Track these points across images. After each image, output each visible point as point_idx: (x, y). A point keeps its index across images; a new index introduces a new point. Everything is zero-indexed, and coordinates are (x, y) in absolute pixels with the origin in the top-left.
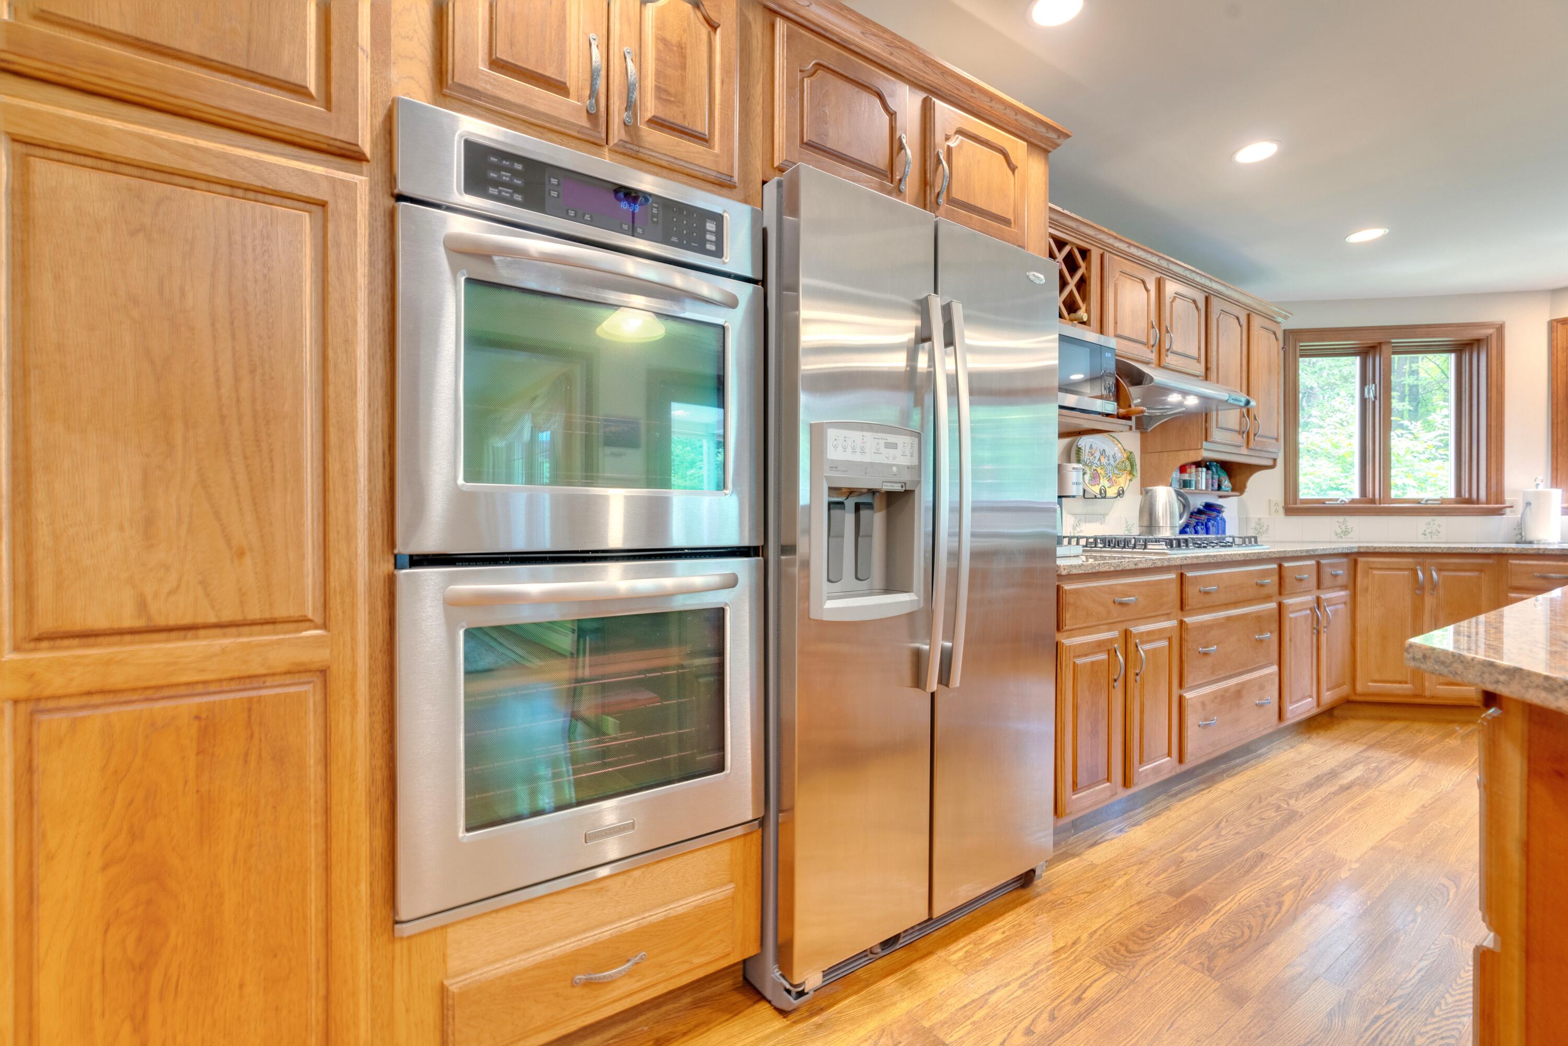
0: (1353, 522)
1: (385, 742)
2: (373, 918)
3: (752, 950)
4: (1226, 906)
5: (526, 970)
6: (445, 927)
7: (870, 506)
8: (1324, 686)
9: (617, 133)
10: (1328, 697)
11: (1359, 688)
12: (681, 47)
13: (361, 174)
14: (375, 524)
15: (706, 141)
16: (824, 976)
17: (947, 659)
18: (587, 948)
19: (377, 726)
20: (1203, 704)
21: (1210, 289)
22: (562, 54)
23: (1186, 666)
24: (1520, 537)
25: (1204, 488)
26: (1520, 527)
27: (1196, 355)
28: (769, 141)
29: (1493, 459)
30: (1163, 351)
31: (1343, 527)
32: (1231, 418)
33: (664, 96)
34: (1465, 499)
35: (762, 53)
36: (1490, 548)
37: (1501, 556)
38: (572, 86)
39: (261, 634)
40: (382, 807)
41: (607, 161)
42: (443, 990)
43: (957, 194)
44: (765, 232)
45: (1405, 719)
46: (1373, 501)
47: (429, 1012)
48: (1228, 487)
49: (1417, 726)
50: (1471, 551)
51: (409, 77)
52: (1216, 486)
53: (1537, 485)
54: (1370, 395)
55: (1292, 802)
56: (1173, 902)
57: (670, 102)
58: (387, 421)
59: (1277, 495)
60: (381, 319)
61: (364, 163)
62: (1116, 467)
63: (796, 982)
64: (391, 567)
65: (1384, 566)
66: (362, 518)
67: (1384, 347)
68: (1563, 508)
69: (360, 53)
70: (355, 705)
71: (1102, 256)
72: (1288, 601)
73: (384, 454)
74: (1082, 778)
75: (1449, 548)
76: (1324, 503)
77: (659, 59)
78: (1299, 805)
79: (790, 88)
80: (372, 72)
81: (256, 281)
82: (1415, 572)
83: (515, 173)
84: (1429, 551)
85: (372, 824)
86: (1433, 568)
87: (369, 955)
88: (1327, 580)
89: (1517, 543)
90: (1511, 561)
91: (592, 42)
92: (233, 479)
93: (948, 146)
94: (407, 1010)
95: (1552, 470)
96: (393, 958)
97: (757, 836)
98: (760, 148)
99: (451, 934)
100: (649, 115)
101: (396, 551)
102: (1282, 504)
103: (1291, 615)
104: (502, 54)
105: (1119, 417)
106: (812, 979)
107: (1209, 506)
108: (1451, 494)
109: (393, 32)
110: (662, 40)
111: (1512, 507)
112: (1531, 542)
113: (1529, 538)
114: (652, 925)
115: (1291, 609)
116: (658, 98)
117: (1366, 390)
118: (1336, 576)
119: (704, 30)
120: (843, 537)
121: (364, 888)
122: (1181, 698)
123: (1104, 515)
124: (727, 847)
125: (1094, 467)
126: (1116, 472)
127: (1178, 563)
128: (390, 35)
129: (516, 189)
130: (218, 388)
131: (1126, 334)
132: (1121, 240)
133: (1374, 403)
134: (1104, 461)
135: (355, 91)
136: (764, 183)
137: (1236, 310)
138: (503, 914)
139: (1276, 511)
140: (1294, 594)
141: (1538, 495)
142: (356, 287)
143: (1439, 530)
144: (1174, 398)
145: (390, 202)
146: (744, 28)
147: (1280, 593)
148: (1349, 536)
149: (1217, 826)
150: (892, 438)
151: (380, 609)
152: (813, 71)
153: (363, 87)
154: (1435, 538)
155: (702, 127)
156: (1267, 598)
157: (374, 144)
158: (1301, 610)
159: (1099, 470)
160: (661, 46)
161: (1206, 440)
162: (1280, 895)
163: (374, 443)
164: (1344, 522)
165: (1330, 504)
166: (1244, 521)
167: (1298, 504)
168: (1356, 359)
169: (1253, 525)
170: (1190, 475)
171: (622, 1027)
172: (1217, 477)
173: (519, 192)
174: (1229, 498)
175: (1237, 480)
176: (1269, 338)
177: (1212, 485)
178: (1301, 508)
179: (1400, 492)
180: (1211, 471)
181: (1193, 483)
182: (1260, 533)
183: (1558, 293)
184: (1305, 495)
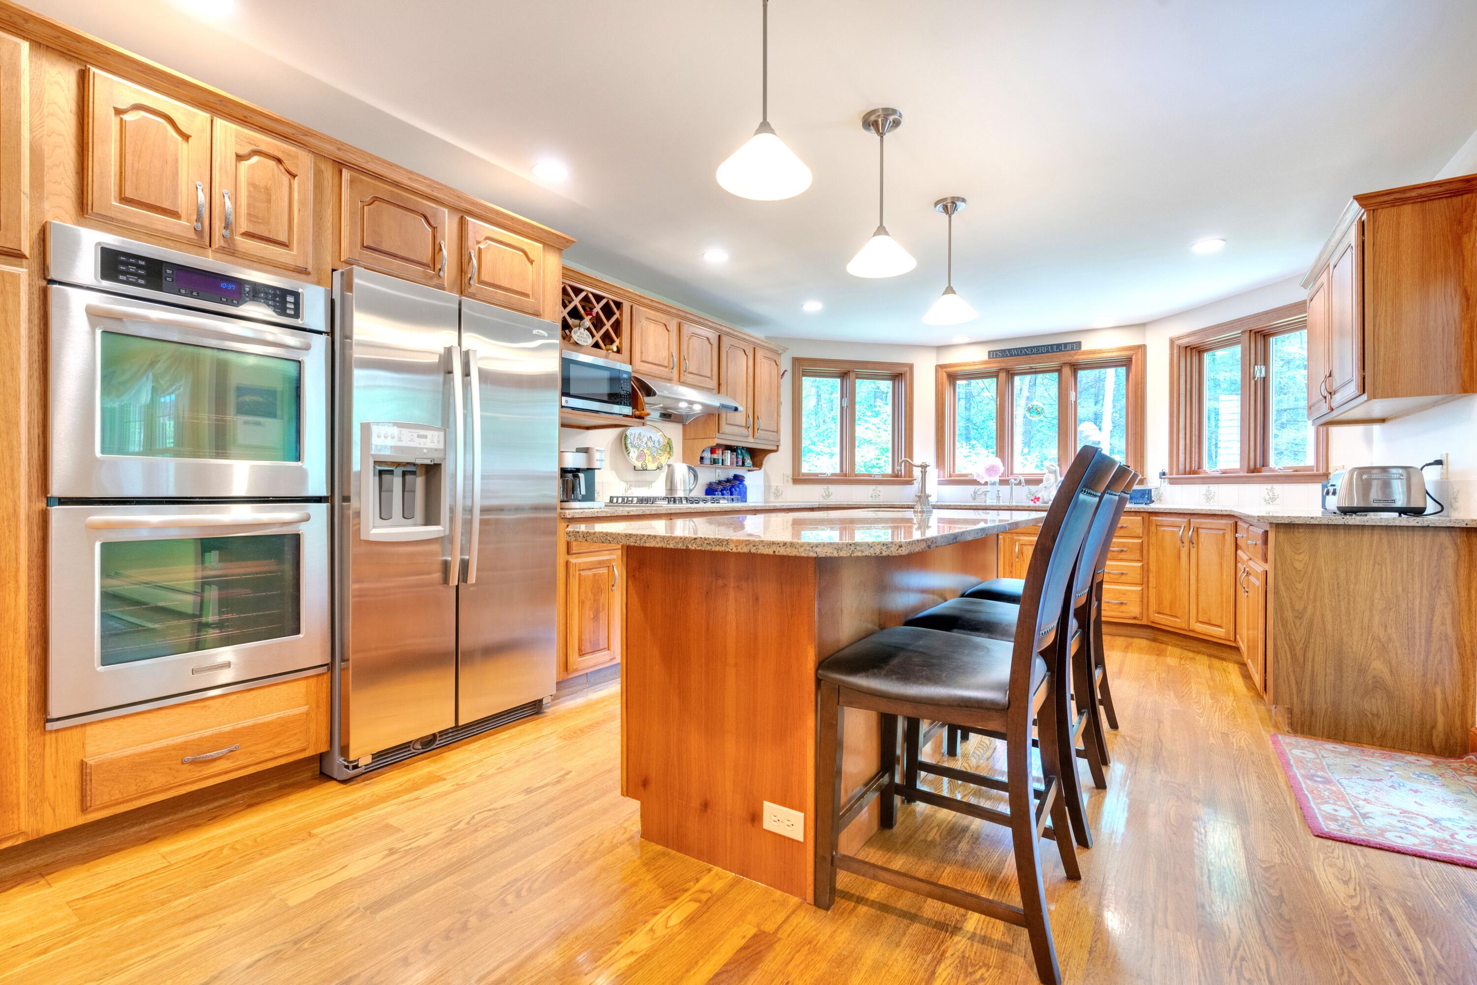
0: (833, 488)
1: (39, 611)
2: (29, 719)
3: (324, 748)
5: (147, 753)
6: (85, 725)
7: (413, 473)
9: (218, 241)
12: (267, 189)
13: (21, 266)
14: (32, 479)
15: (287, 246)
16: (373, 759)
17: (465, 566)
19: (33, 602)
21: (722, 330)
22: (175, 193)
25: (729, 464)
27: (710, 375)
28: (337, 244)
30: (682, 371)
32: (739, 419)
33: (254, 219)
34: (896, 475)
35: (332, 190)
38: (182, 211)
40: (37, 650)
41: (211, 260)
42: (83, 765)
43: (485, 277)
44: (333, 302)
46: (844, 475)
47: (73, 779)
48: (750, 464)
51: (58, 208)
52: (740, 463)
54: (845, 405)
57: (259, 223)
58: (41, 416)
59: (789, 472)
60: (37, 354)
61: (24, 260)
62: (659, 449)
63: (351, 759)
64: (44, 505)
66: (24, 474)
67: (853, 374)
68: (939, 481)
69: (22, 195)
70: (18, 588)
71: (631, 307)
73: (39, 436)
74: (587, 647)
76: (817, 476)
77: (250, 196)
79: (352, 214)
80: (30, 204)
83: (139, 267)
85: (30, 661)
87: (27, 740)
91: (198, 187)
93: (479, 248)
94: (55, 777)
95: (937, 458)
96: (44, 745)
97: (326, 678)
98: (330, 249)
99: (89, 730)
100: (243, 231)
101: (49, 495)
102: (791, 476)
104: (129, 193)
105: (634, 417)
106: (363, 759)
107: (736, 477)
108: (889, 472)
109: (46, 179)
110: (252, 185)
114: (244, 729)
116: (249, 220)
117: (843, 401)
119: (286, 178)
120: (392, 491)
121: (24, 698)
123: (651, 482)
124: (303, 683)
125: (641, 449)
126: (660, 452)
128: (43, 182)
129: (140, 276)
131: (650, 360)
133: (847, 410)
134: (650, 444)
135: (19, 218)
136: (333, 270)
137: (743, 345)
139: (788, 481)
142: (20, 337)
143: (880, 494)
144: (682, 405)
145: (44, 283)
146: (318, 173)
148: (831, 498)
150: (422, 432)
151: (35, 531)
152: (371, 201)
153: (24, 216)
154: (876, 500)
155: (283, 238)
157: (31, 248)
159: (645, 451)
160: (251, 189)
161: (719, 432)
163: (32, 430)
164: (827, 489)
165: (820, 477)
166: (767, 488)
167: (801, 477)
168: (839, 380)
169: (773, 490)
170: (718, 455)
171: (224, 801)
172: (740, 457)
173: (142, 279)
174: (749, 471)
175: (756, 459)
176: (770, 365)
177: (737, 462)
178: (802, 479)
179: (860, 469)
180: (735, 453)
181: (720, 461)
182: (777, 496)
183: (940, 348)
184: (805, 471)
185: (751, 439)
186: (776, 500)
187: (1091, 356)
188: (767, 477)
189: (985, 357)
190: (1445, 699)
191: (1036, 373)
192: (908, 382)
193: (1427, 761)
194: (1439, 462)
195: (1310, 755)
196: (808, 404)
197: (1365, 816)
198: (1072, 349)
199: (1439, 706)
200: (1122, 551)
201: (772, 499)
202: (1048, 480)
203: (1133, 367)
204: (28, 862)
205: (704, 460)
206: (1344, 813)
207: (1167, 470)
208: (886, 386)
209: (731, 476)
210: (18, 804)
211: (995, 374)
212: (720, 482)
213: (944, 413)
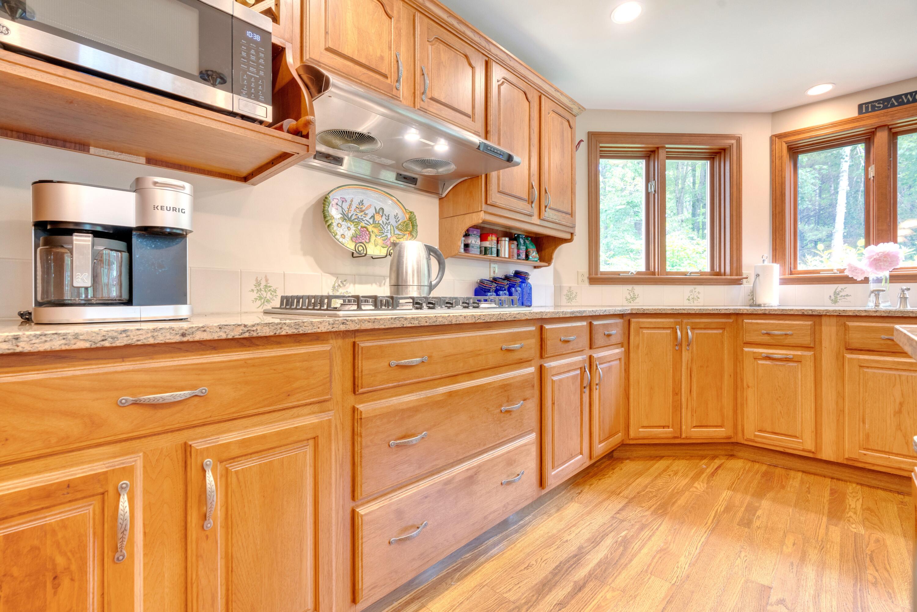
0: (639, 289)
8: (596, 440)
10: (600, 448)
11: (632, 434)
21: (489, 52)
24: (752, 301)
25: (507, 256)
26: (753, 294)
27: (469, 113)
29: (735, 241)
31: (632, 294)
34: (717, 272)
36: (730, 309)
37: (737, 315)
46: (653, 273)
48: (535, 257)
50: (716, 312)
52: (523, 256)
53: (764, 260)
54: (652, 190)
59: (584, 269)
62: (397, 228)
65: (652, 326)
67: (660, 151)
68: (780, 279)
72: (551, 364)
75: (700, 309)
76: (619, 275)
82: (675, 330)
84: (686, 312)
86: (688, 327)
88: (599, 340)
89: (750, 306)
90: (745, 321)
95: (773, 250)
102: (587, 275)
103: (557, 378)
107: (517, 274)
108: (708, 269)
111: (747, 278)
112: (759, 305)
113: (758, 303)
115: (554, 372)
117: (649, 185)
118: (609, 335)
123: (371, 276)
125: (363, 224)
126: (397, 232)
133: (654, 195)
134: (379, 219)
139: (583, 281)
140: (559, 356)
141: (764, 268)
143: (699, 296)
147: (541, 357)
148: (636, 301)
154: (696, 304)
158: (569, 371)
159: (370, 228)
161: (488, 203)
164: (632, 290)
165: (622, 275)
166: (558, 289)
167: (599, 276)
168: (643, 162)
169: (565, 292)
170: (491, 243)
172: (523, 248)
174: (535, 267)
175: (543, 253)
176: (562, 124)
177: (518, 255)
178: (601, 279)
179: (672, 266)
180: (515, 243)
181: (494, 251)
182: (569, 299)
183: (777, 114)
184: (603, 268)
185: (535, 219)
186: (569, 304)
188: (557, 276)
189: (853, 113)
192: (735, 158)
201: (564, 301)
205: (470, 248)
209: (511, 272)
211: (867, 137)
212: (495, 280)
213: (783, 195)
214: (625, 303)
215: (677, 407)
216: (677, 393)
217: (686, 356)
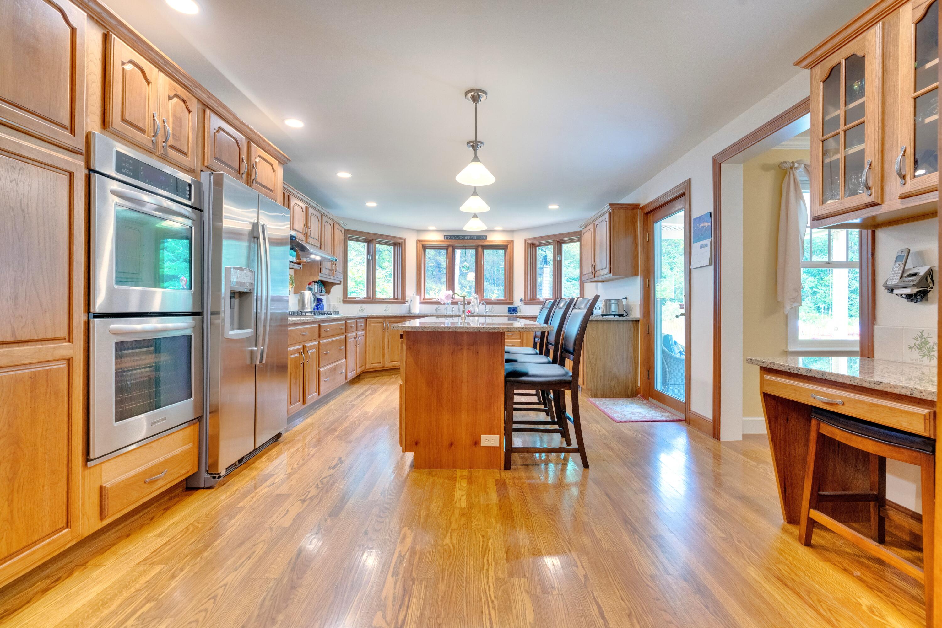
0: (365, 306)
4: (341, 428)
5: (131, 478)
6: (102, 463)
8: (358, 367)
9: (160, 150)
10: (359, 370)
11: (368, 367)
12: (180, 119)
15: (186, 155)
16: (227, 471)
17: (262, 353)
18: (149, 468)
20: (325, 373)
21: (322, 212)
22: (145, 119)
23: (320, 359)
24: (409, 311)
25: (317, 291)
26: (409, 308)
27: (318, 239)
28: (203, 155)
29: (403, 285)
30: (308, 236)
32: (328, 265)
33: (175, 137)
34: (396, 299)
35: (202, 121)
36: (401, 315)
37: (404, 318)
38: (147, 131)
39: (48, 344)
42: (102, 488)
43: (258, 180)
45: (380, 376)
46: (370, 298)
47: (97, 498)
48: (324, 291)
49: (383, 377)
50: (397, 316)
51: (94, 121)
52: (321, 291)
53: (413, 294)
54: (370, 258)
55: (353, 402)
56: (326, 431)
57: (177, 140)
59: (340, 296)
61: (81, 156)
64: (89, 318)
65: (375, 322)
67: (374, 241)
68: (419, 302)
69: (84, 114)
71: (288, 196)
72: (349, 335)
75: (392, 315)
76: (356, 299)
77: (173, 123)
78: (355, 403)
79: (211, 137)
81: (51, 203)
82: (383, 323)
83: (130, 164)
84: (387, 316)
86: (388, 322)
88: (359, 328)
89: (409, 313)
90: (407, 319)
91: (155, 115)
92: (43, 282)
93: (256, 161)
94: (89, 498)
95: (417, 290)
96: (85, 477)
97: (197, 426)
98: (200, 158)
99: (105, 466)
100: (170, 144)
101: (90, 312)
102: (342, 299)
103: (349, 340)
104: (126, 117)
105: (296, 263)
106: (223, 472)
107: (319, 299)
108: (392, 297)
109: (88, 103)
110: (174, 116)
111: (407, 302)
112: (412, 313)
114: (169, 459)
115: (349, 338)
116: (173, 138)
117: (368, 256)
118: (361, 326)
119: (187, 113)
122: (319, 370)
124: (188, 430)
127: (319, 320)
129: (130, 170)
130: (39, 245)
131: (296, 229)
132: (295, 191)
133: (371, 260)
136: (201, 171)
137: (330, 221)
138: (120, 458)
139: (340, 302)
140: (350, 332)
141: (414, 298)
144: (313, 256)
145: (87, 172)
146: (198, 111)
147: (346, 332)
148: (364, 311)
149: (333, 413)
150: (245, 273)
152: (218, 130)
154: (388, 312)
155: (185, 150)
156: (342, 334)
158: (351, 338)
160: (174, 118)
161: (319, 273)
162: (355, 422)
164: (362, 307)
167: (347, 299)
168: (366, 244)
169: (332, 307)
171: (146, 511)
172: (320, 287)
173: (131, 172)
174: (325, 296)
175: (327, 290)
176: (339, 233)
178: (348, 301)
179: (378, 295)
183: (419, 231)
184: (350, 295)
187: (491, 243)
188: (332, 299)
189: (442, 239)
190: (631, 378)
191: (466, 248)
192: (403, 247)
193: (629, 399)
194: (626, 298)
195: (601, 403)
196: (351, 255)
197: (625, 415)
198: (483, 239)
199: (630, 381)
200: (513, 335)
202: (474, 302)
203: (508, 250)
204: (62, 561)
206: (620, 415)
207: (523, 299)
208: (391, 248)
210: (79, 516)
211: (447, 248)
213: (420, 266)
214: (359, 313)
215: (384, 355)
216: (384, 349)
217: (387, 334)
